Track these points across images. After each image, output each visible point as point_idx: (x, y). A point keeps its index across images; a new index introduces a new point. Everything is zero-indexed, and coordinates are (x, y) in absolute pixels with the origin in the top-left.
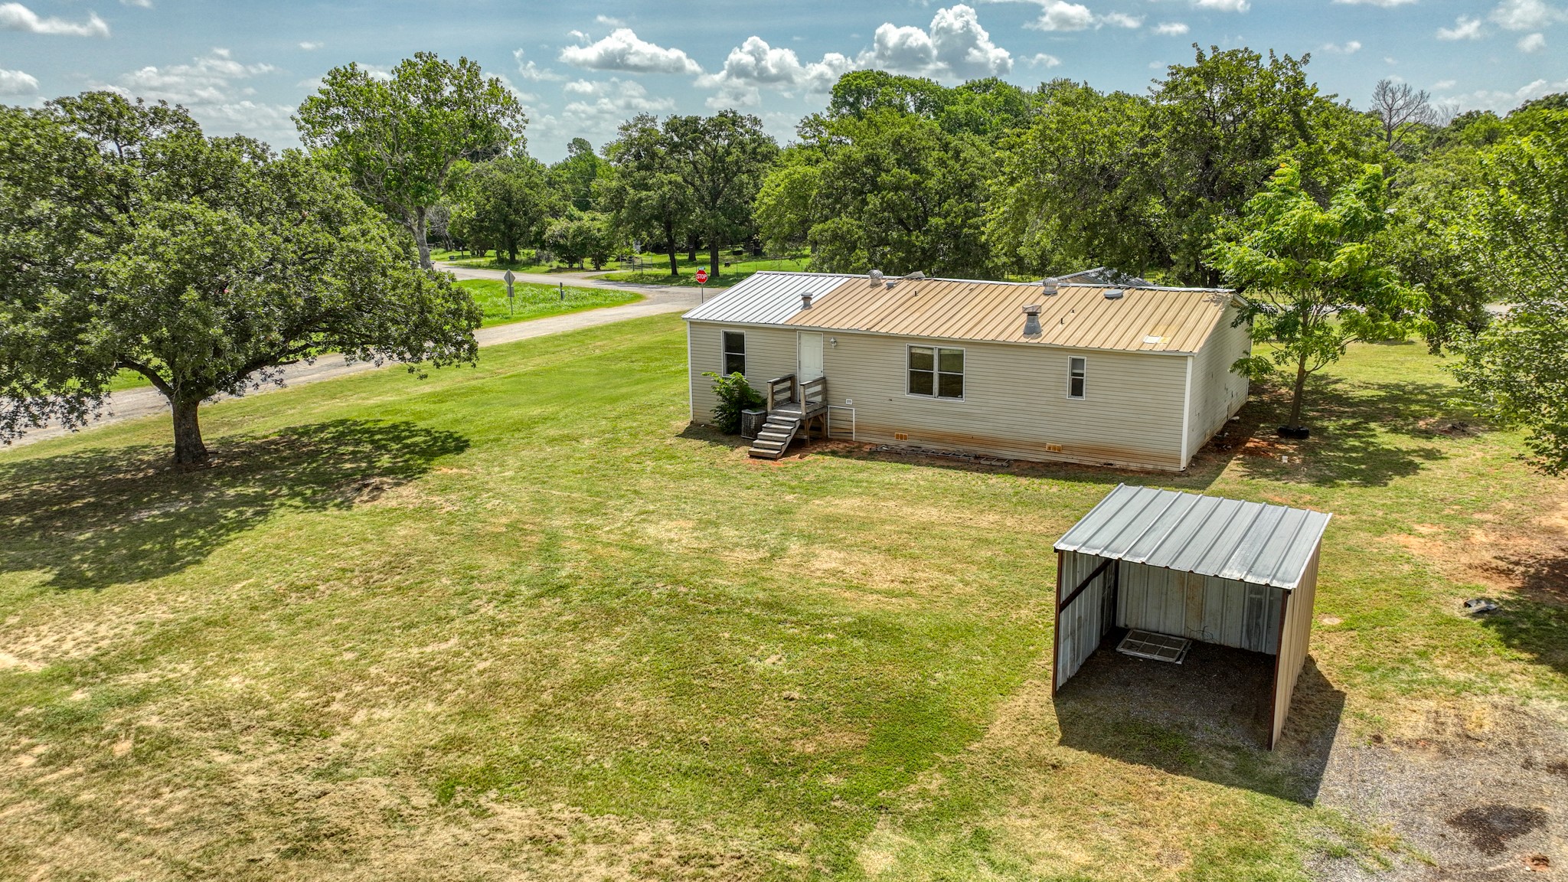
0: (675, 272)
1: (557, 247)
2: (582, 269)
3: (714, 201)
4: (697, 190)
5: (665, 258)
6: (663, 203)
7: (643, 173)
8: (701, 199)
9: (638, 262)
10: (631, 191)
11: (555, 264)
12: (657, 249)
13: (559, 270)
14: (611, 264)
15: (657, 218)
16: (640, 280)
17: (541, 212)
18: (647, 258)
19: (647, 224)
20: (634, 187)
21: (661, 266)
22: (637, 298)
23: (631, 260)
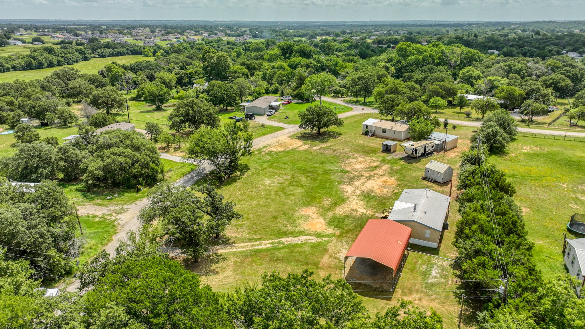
0: (357, 101)
2: (338, 97)
3: (366, 89)
4: (363, 87)
13: (334, 96)
16: (351, 102)
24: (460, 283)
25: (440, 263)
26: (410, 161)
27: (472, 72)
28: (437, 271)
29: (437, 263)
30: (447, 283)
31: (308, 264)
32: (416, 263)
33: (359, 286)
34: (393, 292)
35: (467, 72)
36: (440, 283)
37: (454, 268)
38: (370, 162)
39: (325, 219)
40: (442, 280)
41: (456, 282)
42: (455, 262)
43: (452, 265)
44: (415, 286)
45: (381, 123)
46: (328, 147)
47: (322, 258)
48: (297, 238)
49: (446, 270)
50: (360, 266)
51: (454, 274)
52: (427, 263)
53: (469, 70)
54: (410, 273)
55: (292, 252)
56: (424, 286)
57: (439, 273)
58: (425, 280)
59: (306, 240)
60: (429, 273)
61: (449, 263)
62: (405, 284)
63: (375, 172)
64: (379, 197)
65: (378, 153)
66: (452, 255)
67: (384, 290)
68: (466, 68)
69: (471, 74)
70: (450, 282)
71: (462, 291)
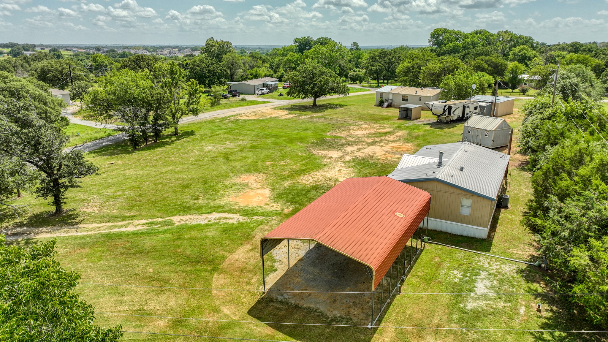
0: (378, 85)
1: (351, 79)
2: (356, 84)
3: (389, 69)
4: (385, 67)
5: (376, 82)
6: (377, 70)
7: (373, 63)
8: (386, 69)
9: (370, 82)
10: (370, 67)
11: (350, 82)
12: (375, 79)
13: (351, 84)
14: (364, 83)
15: (375, 73)
16: (370, 87)
17: (347, 69)
18: (372, 81)
19: (373, 74)
20: (371, 66)
21: (375, 83)
22: (369, 90)
23: (368, 82)
24: (549, 314)
25: (495, 267)
26: (439, 126)
27: (526, 52)
28: (489, 284)
29: (486, 266)
30: (515, 309)
31: (198, 262)
32: (438, 266)
33: (291, 314)
34: (374, 331)
35: (519, 52)
36: (495, 312)
37: (529, 279)
38: (378, 129)
39: (273, 190)
40: (501, 305)
41: (539, 311)
42: (529, 266)
43: (522, 271)
44: (432, 316)
45: (402, 89)
46: (322, 116)
47: (232, 251)
48: (203, 217)
49: (510, 281)
50: (310, 269)
51: (530, 290)
52: (463, 267)
53: (522, 50)
54: (423, 285)
55: (179, 238)
56: (455, 316)
57: (492, 288)
58: (458, 303)
59: (220, 218)
60: (468, 286)
61: (515, 267)
62: (408, 312)
63: (383, 138)
64: (382, 164)
65: (392, 120)
66: (520, 252)
67: (353, 323)
68: (517, 47)
69: (525, 54)
70: (522, 310)
71: (557, 333)
